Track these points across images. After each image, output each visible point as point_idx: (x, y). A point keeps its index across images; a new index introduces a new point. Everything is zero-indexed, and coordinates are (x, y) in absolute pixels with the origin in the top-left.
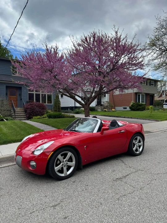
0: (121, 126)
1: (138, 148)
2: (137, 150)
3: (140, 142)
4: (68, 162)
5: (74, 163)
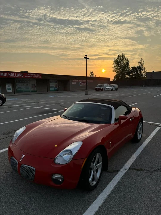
5: (101, 163)
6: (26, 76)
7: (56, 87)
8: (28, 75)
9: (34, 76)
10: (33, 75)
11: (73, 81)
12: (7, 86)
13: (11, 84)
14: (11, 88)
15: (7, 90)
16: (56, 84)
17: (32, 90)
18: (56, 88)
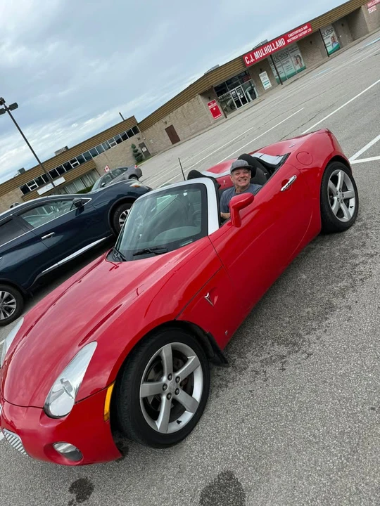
0: (280, 164)
1: (343, 206)
2: (340, 212)
3: (344, 188)
4: (177, 374)
5: (193, 358)
6: (289, 41)
7: (334, 42)
8: (291, 35)
9: (300, 33)
10: (297, 32)
11: (369, 5)
12: (261, 78)
13: (265, 72)
14: (268, 79)
15: (265, 87)
16: (331, 35)
17: (298, 68)
18: (335, 45)
